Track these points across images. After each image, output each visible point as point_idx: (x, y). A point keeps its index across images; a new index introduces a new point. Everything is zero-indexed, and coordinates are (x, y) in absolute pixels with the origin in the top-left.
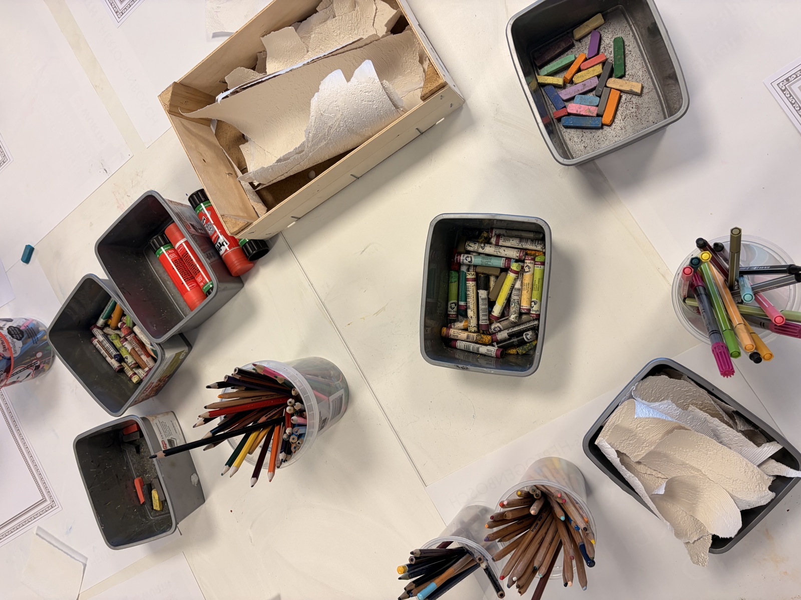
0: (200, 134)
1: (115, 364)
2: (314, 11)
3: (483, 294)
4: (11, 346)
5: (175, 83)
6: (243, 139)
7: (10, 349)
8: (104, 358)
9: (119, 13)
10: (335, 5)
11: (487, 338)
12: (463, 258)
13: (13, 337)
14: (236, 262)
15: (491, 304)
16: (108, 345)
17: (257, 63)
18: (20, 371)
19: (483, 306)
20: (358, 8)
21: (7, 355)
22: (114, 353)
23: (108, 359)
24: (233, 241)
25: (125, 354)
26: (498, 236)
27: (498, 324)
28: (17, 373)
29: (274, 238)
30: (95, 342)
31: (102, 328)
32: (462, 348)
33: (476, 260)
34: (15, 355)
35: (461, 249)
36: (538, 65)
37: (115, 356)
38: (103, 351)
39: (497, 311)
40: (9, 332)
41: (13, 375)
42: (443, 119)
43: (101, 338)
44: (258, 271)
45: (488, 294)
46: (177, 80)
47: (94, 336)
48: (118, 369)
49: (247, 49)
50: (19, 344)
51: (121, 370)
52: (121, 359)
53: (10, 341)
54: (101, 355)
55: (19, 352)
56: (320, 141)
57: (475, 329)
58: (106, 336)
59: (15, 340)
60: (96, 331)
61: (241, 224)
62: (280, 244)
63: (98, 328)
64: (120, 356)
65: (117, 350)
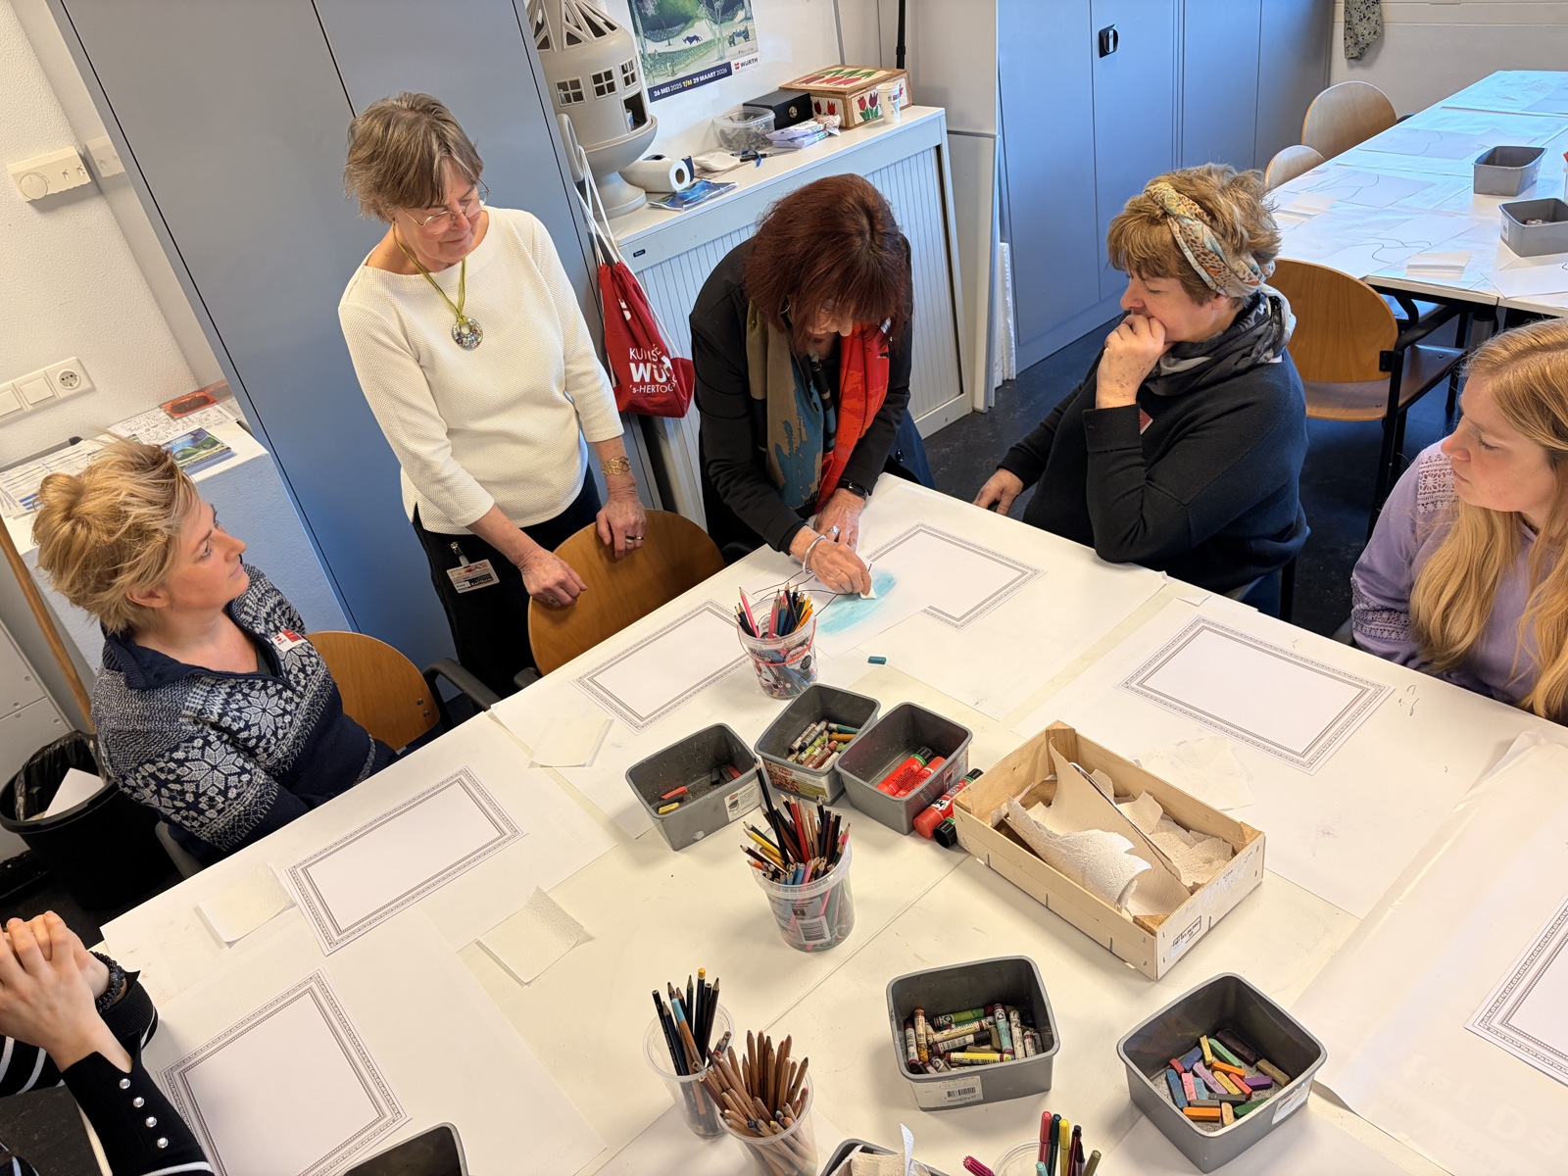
0: (1039, 764)
1: (797, 745)
2: (1187, 829)
3: (970, 1039)
4: (795, 661)
5: (1074, 730)
6: (1048, 803)
7: (793, 659)
8: (800, 735)
9: (1127, 685)
10: (1200, 844)
11: (925, 1055)
12: (999, 1012)
13: (802, 662)
14: (927, 821)
15: (962, 1049)
16: (813, 735)
17: (1121, 796)
18: (772, 673)
19: (957, 1043)
20: (1207, 866)
21: (787, 659)
22: (807, 743)
23: (800, 739)
24: (949, 812)
25: (809, 751)
26: (1032, 1037)
27: (942, 1065)
28: (770, 670)
29: (963, 850)
30: (813, 725)
31: (827, 729)
32: (908, 1034)
33: (1002, 1024)
34: (787, 666)
35: (1008, 1008)
36: (1217, 1035)
37: (804, 743)
38: (806, 733)
39: (955, 1056)
40: (806, 657)
41: (768, 667)
42: (1133, 967)
43: (818, 728)
44: (925, 844)
45: (971, 1044)
46: (1077, 731)
47: (818, 724)
48: (793, 749)
49: (1131, 783)
50: (797, 667)
51: (791, 752)
52: (802, 749)
53: (800, 659)
54: (802, 733)
55: (790, 668)
56: (1065, 848)
57: (931, 1042)
58: (821, 733)
59: (800, 664)
60: (823, 725)
61: (967, 804)
62: (959, 856)
63: (827, 725)
64: (806, 748)
65: (811, 744)
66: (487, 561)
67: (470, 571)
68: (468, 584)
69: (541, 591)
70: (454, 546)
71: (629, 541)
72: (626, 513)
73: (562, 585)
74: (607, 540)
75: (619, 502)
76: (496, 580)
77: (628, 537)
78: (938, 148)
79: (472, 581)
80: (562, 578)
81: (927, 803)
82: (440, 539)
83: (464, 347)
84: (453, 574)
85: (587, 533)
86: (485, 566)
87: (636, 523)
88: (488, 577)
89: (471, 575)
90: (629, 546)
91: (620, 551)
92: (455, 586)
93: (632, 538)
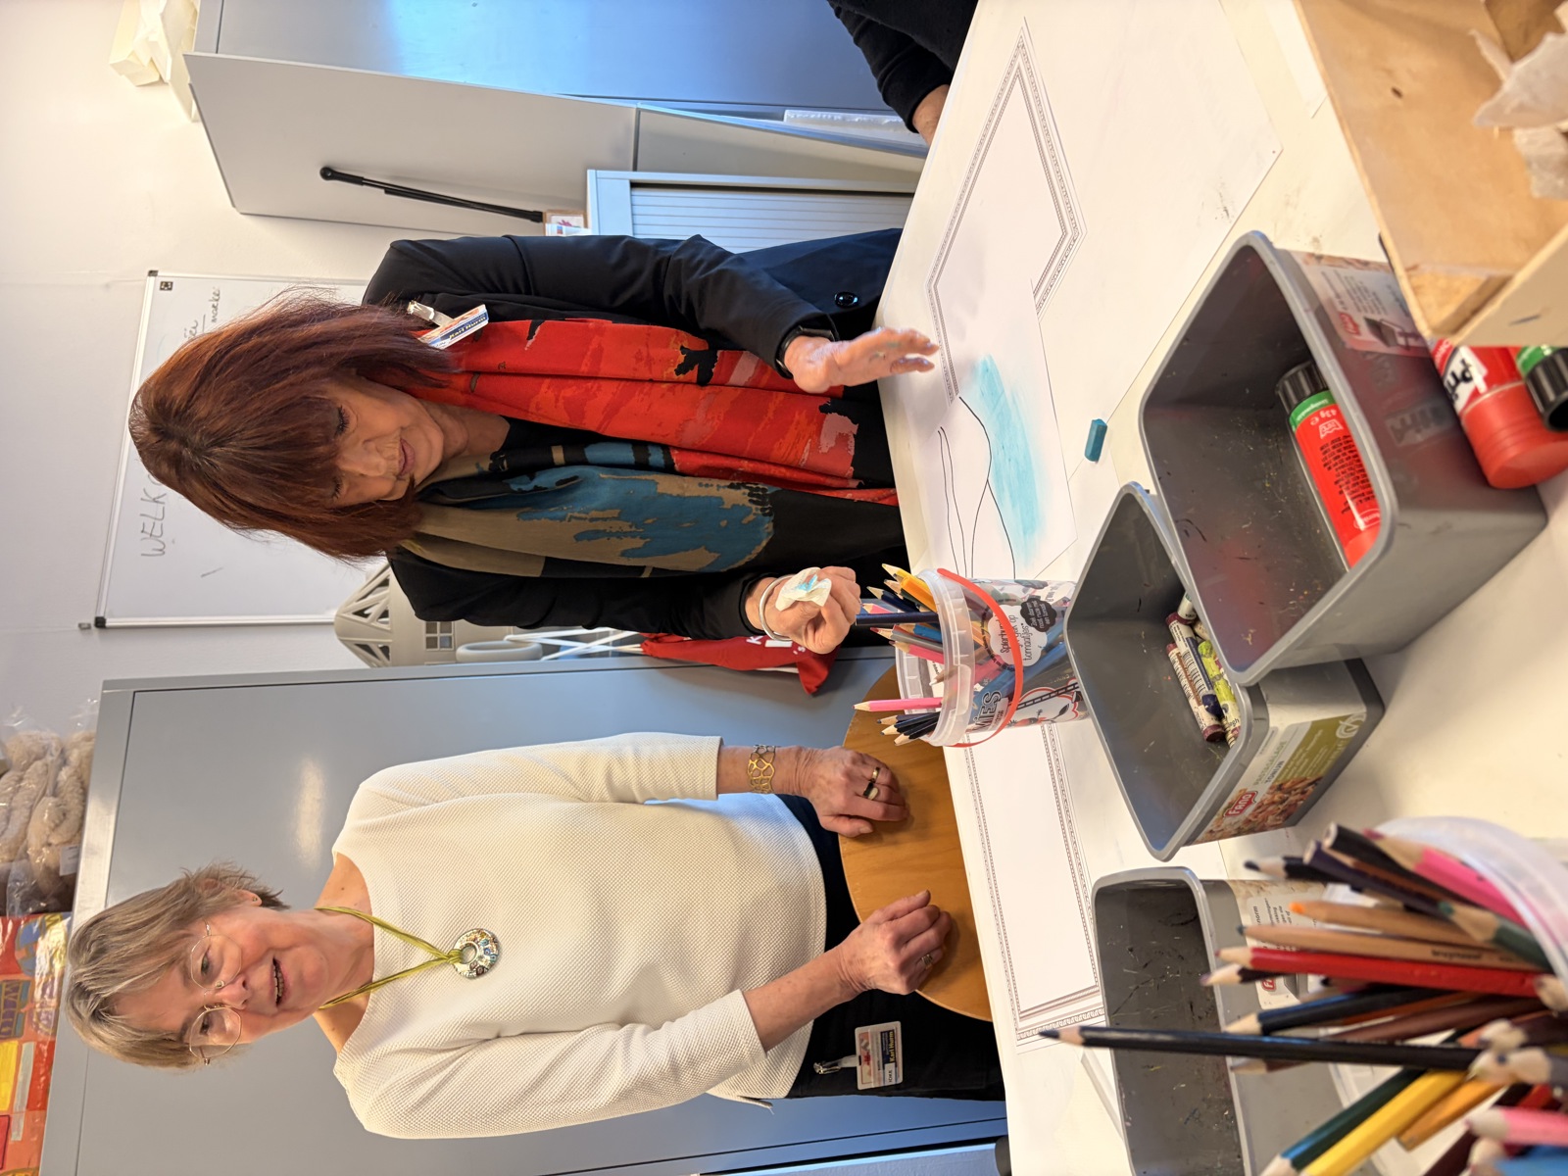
1: (1206, 720)
4: (1021, 641)
7: (1017, 647)
8: (1186, 699)
13: (1029, 622)
16: (1195, 666)
18: (1042, 699)
21: (1008, 658)
22: (1206, 691)
23: (1193, 702)
24: (1500, 361)
25: (1224, 698)
28: (1034, 702)
30: (1173, 655)
31: (1190, 623)
34: (1027, 663)
37: (1205, 697)
38: (1184, 682)
40: (1024, 613)
41: (1025, 705)
43: (1182, 647)
47: (1171, 640)
48: (1210, 732)
50: (1040, 640)
51: (1219, 738)
52: (1217, 711)
53: (1020, 630)
54: (1181, 689)
55: (1036, 654)
58: (1195, 641)
59: (1032, 630)
60: (1179, 631)
61: (1467, 284)
63: (1181, 620)
64: (1214, 697)
65: (1210, 684)
66: (858, 1031)
67: (868, 1059)
68: (890, 1067)
69: (904, 978)
70: (821, 1070)
71: (874, 793)
72: (829, 783)
73: (900, 941)
74: (865, 828)
75: (813, 786)
76: (896, 1026)
77: (866, 794)
78: (634, 185)
79: (886, 1058)
80: (889, 936)
81: (1448, 425)
82: (805, 1084)
83: (492, 965)
84: (867, 1079)
85: (849, 854)
86: (868, 1035)
87: (848, 774)
88: (886, 1036)
89: (877, 1057)
90: (883, 796)
91: (886, 813)
92: (887, 1083)
93: (871, 786)
